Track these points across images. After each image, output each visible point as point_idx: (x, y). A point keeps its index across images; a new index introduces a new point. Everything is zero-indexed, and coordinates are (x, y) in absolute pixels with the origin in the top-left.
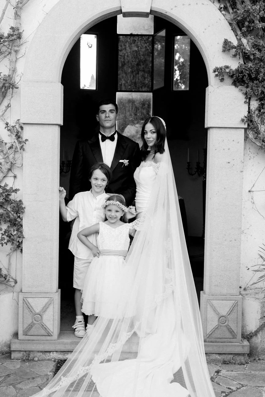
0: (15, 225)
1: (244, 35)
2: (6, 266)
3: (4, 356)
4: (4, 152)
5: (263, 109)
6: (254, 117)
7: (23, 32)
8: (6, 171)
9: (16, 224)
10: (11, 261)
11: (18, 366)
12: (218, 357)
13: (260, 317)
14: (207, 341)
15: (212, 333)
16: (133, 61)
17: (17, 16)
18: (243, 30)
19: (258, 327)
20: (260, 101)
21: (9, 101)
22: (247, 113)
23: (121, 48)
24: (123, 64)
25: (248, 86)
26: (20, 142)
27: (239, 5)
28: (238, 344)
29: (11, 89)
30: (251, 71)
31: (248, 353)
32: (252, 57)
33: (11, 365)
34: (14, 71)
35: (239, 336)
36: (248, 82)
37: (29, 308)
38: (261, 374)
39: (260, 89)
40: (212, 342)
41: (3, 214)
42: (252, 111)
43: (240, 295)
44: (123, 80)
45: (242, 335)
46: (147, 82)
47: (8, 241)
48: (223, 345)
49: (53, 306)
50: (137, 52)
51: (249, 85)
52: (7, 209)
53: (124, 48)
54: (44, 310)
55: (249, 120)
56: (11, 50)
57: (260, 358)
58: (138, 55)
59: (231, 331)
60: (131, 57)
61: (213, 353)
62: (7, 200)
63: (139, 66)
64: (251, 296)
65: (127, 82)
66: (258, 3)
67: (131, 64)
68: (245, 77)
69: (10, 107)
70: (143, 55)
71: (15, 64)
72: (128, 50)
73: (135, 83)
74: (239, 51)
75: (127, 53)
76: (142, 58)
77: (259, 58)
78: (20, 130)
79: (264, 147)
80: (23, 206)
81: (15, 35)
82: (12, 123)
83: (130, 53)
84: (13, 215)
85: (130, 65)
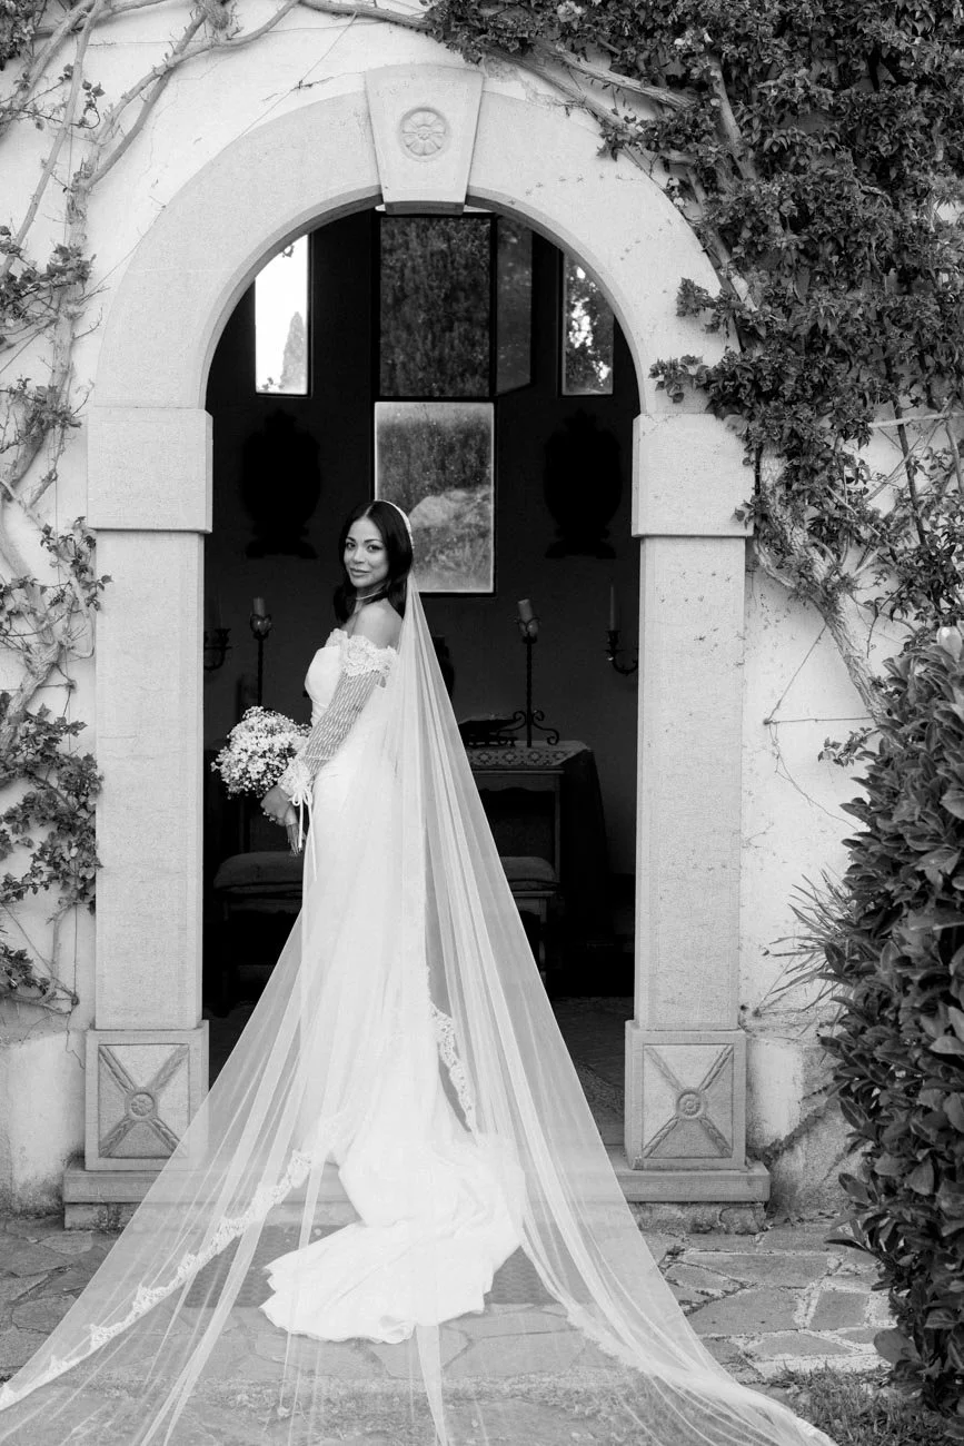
0: (71, 829)
1: (741, 266)
2: (46, 953)
3: (42, 1221)
4: (39, 614)
5: (798, 480)
6: (771, 506)
7: (94, 261)
8: (45, 669)
9: (75, 826)
10: (61, 939)
11: (87, 1247)
12: (676, 1212)
13: (801, 1096)
14: (645, 1166)
15: (658, 1143)
16: (431, 288)
17: (75, 213)
18: (736, 253)
19: (797, 1124)
20: (789, 460)
21: (52, 462)
22: (753, 493)
23: (390, 242)
24: (399, 295)
25: (753, 414)
26: (87, 586)
27: (725, 179)
28: (737, 1173)
29: (58, 428)
30: (761, 370)
31: (766, 1197)
32: (763, 332)
33: (65, 1244)
34: (67, 372)
35: (739, 1151)
36: (752, 404)
37: (118, 1074)
38: (798, 1257)
39: (787, 424)
40: (659, 1169)
41: (34, 799)
42: (766, 488)
43: (738, 1029)
44: (397, 350)
45: (748, 1147)
46: (481, 357)
47: (52, 878)
48: (692, 1178)
49: (189, 1068)
50: (446, 256)
51: (755, 411)
52: (48, 783)
53: (400, 241)
54: (160, 1082)
55: (758, 512)
56: (57, 311)
57: (804, 1216)
58: (449, 265)
59: (715, 1137)
60: (424, 273)
61: (664, 1203)
62: (48, 757)
63: (454, 304)
64: (775, 1034)
65: (414, 359)
66: (775, 175)
67: (426, 296)
68: (741, 390)
69: (56, 479)
70: (466, 267)
71: (70, 355)
72: (416, 251)
73: (440, 361)
74: (724, 316)
75: (413, 260)
76: (461, 278)
77: (784, 334)
78: (85, 547)
79: (803, 592)
80: (98, 774)
81: (71, 269)
82: (61, 528)
83: (420, 261)
84: (66, 800)
85: (422, 301)
